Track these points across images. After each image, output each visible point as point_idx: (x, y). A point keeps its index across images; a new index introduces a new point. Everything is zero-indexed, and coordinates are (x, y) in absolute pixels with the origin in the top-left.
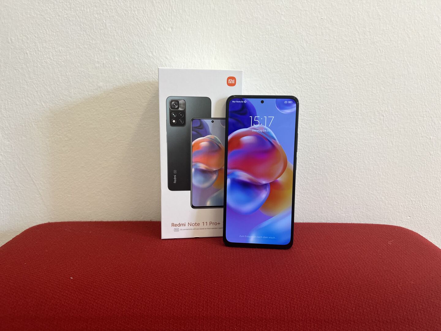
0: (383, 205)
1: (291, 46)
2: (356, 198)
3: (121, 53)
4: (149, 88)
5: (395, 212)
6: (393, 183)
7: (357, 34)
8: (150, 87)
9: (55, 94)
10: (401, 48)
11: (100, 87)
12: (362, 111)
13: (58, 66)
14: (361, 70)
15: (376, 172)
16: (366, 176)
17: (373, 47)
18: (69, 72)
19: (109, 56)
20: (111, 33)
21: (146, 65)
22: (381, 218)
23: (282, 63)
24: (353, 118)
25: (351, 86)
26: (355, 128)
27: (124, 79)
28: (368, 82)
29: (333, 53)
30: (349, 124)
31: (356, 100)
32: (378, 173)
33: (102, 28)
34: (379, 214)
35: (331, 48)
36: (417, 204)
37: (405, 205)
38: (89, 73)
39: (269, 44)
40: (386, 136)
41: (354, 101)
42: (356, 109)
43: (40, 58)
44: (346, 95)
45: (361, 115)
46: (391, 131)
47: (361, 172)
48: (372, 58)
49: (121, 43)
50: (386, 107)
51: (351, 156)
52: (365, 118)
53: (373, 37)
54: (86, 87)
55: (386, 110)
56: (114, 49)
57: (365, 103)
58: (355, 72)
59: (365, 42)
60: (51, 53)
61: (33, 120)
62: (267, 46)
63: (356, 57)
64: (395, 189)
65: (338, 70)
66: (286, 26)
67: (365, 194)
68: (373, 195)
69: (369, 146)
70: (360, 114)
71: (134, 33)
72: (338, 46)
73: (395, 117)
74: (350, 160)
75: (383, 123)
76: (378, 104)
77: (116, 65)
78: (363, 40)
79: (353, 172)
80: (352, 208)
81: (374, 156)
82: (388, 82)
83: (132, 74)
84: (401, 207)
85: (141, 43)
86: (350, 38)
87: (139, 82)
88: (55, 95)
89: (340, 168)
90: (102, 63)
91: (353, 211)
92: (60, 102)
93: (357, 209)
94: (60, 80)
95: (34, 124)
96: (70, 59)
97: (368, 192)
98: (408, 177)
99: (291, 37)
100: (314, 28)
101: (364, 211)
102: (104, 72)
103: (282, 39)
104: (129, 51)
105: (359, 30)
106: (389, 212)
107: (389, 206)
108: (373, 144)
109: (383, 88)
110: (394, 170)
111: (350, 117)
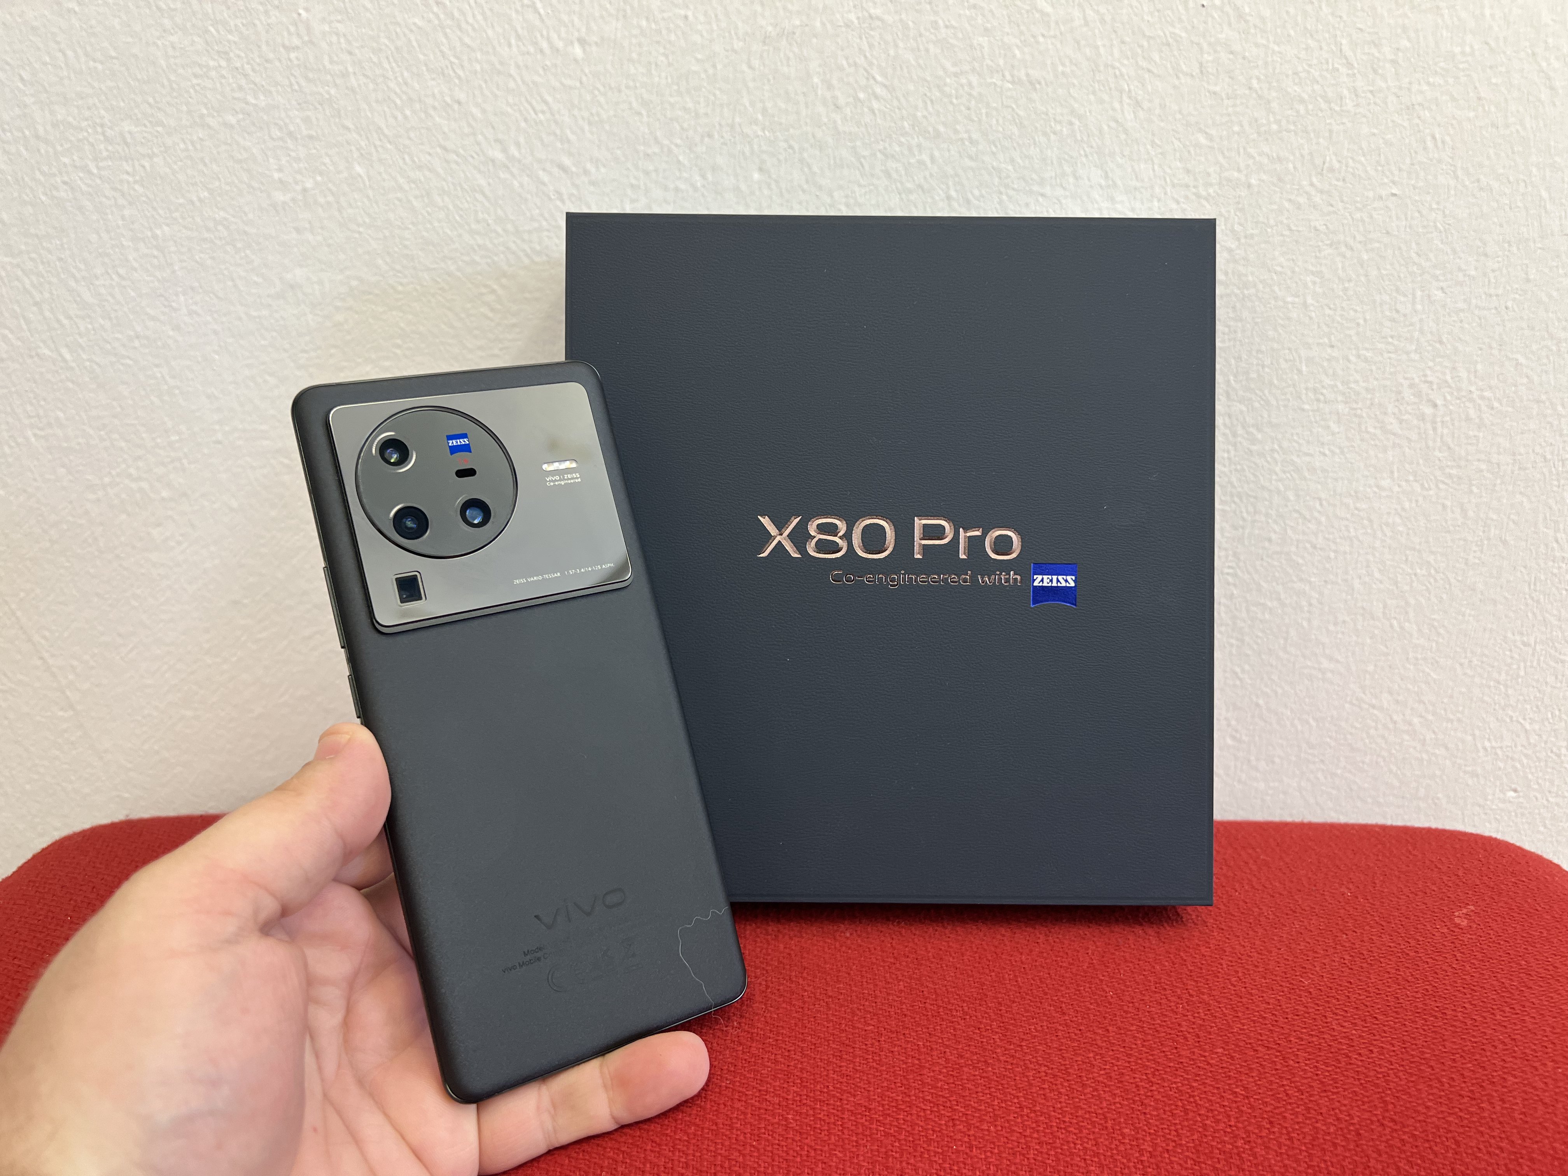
0: (1415, 748)
1: (1073, 120)
2: (1311, 721)
3: (375, 147)
4: (493, 291)
5: (1461, 774)
6: (1458, 666)
7: (1343, 70)
8: (495, 287)
9: (113, 316)
10: (1517, 131)
11: (292, 287)
12: (1352, 385)
13: (121, 201)
14: (1353, 218)
15: (1395, 623)
16: (1354, 638)
17: (1406, 124)
18: (168, 225)
19: (327, 160)
20: (332, 62)
21: (479, 197)
22: (1403, 798)
23: (1035, 188)
24: (1311, 413)
25: (1310, 284)
26: (1320, 452)
27: (388, 253)
28: (1379, 269)
29: (1244, 149)
30: (1297, 434)
31: (1330, 339)
32: (1402, 628)
33: (296, 41)
34: (1396, 783)
35: (1236, 128)
36: (1546, 742)
37: (1501, 748)
38: (246, 229)
39: (984, 111)
40: (1441, 486)
41: (1318, 344)
42: (1327, 375)
43: (45, 168)
44: (1289, 319)
45: (1346, 403)
46: (1463, 463)
47: (1335, 624)
48: (1400, 170)
49: (374, 104)
50: (1448, 371)
51: (1301, 561)
52: (1359, 412)
53: (1410, 83)
54: (235, 286)
55: (1446, 382)
56: (348, 129)
57: (1362, 352)
58: (1327, 228)
59: (1375, 103)
60: (87, 147)
61: (30, 417)
62: (973, 121)
63: (1337, 165)
64: (1464, 690)
65: (1261, 219)
66: (1055, 37)
67: (1347, 706)
68: (1375, 712)
69: (1370, 521)
70: (1340, 398)
71: (426, 65)
72: (1264, 122)
73: (1480, 410)
74: (1295, 579)
75: (1431, 432)
76: (1416, 357)
77: (356, 196)
78: (1369, 95)
79: (1305, 624)
80: (1294, 759)
81: (1388, 563)
82: (1460, 269)
83: (425, 234)
84: (1482, 753)
85: (456, 107)
86: (1316, 87)
87: (453, 268)
88: (110, 319)
89: (1254, 609)
90: (299, 188)
91: (1298, 772)
92: (135, 348)
93: (1314, 763)
94: (131, 258)
95: (35, 435)
96: (168, 170)
97: (1357, 699)
98: (1519, 644)
99: (1075, 82)
100: (1168, 45)
101: (1339, 772)
102: (307, 226)
103: (1035, 89)
104: (410, 139)
105: (1349, 54)
106: (1438, 773)
107: (1437, 751)
108: (1389, 513)
109: (1439, 293)
110: (1464, 615)
111: (1303, 410)
